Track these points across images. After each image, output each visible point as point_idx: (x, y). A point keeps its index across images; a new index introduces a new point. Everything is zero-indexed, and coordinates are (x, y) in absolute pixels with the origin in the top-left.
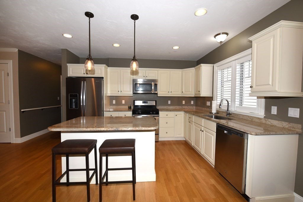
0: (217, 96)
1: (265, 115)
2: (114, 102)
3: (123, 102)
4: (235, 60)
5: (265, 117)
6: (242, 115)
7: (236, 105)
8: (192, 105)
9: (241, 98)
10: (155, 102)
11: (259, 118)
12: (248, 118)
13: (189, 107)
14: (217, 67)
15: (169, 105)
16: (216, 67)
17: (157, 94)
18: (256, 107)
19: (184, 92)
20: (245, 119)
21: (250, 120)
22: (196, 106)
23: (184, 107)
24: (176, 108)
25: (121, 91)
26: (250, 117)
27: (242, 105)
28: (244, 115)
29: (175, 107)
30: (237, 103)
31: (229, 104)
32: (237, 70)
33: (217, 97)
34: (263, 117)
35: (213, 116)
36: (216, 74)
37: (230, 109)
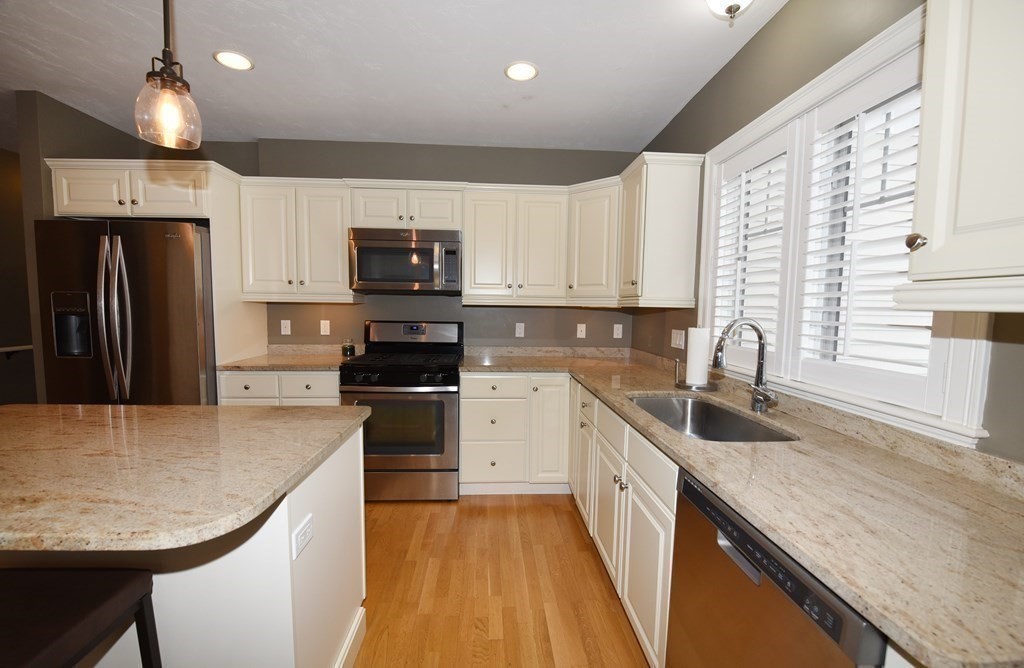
0: (714, 307)
1: (986, 434)
2: (286, 327)
3: (325, 327)
4: (808, 110)
5: (983, 445)
6: (835, 411)
7: (805, 355)
8: (617, 343)
9: (829, 319)
10: (454, 329)
11: (940, 446)
12: (872, 435)
13: (603, 349)
14: (720, 163)
15: (520, 342)
16: (715, 167)
17: (459, 294)
18: (923, 371)
19: (575, 287)
20: (852, 439)
21: (882, 445)
22: (634, 346)
23: (580, 351)
24: (548, 355)
25: (302, 283)
26: (881, 432)
27: (834, 358)
28: (845, 415)
29: (544, 349)
30: (810, 343)
31: (769, 349)
32: (817, 162)
33: (713, 312)
34: (970, 444)
35: (690, 401)
36: (714, 198)
37: (769, 374)
